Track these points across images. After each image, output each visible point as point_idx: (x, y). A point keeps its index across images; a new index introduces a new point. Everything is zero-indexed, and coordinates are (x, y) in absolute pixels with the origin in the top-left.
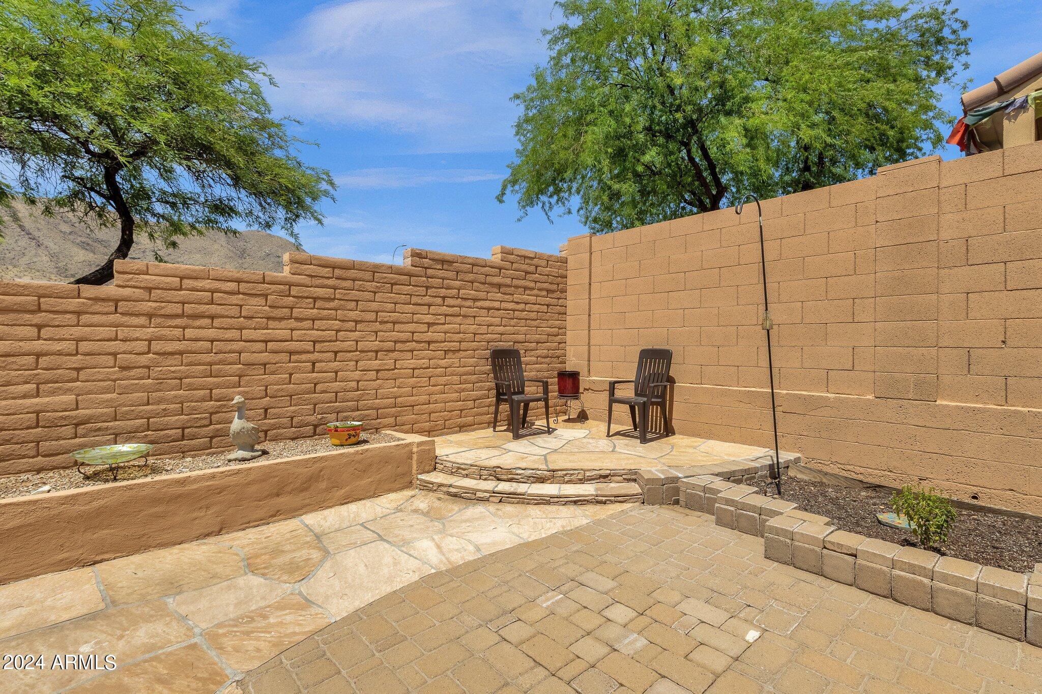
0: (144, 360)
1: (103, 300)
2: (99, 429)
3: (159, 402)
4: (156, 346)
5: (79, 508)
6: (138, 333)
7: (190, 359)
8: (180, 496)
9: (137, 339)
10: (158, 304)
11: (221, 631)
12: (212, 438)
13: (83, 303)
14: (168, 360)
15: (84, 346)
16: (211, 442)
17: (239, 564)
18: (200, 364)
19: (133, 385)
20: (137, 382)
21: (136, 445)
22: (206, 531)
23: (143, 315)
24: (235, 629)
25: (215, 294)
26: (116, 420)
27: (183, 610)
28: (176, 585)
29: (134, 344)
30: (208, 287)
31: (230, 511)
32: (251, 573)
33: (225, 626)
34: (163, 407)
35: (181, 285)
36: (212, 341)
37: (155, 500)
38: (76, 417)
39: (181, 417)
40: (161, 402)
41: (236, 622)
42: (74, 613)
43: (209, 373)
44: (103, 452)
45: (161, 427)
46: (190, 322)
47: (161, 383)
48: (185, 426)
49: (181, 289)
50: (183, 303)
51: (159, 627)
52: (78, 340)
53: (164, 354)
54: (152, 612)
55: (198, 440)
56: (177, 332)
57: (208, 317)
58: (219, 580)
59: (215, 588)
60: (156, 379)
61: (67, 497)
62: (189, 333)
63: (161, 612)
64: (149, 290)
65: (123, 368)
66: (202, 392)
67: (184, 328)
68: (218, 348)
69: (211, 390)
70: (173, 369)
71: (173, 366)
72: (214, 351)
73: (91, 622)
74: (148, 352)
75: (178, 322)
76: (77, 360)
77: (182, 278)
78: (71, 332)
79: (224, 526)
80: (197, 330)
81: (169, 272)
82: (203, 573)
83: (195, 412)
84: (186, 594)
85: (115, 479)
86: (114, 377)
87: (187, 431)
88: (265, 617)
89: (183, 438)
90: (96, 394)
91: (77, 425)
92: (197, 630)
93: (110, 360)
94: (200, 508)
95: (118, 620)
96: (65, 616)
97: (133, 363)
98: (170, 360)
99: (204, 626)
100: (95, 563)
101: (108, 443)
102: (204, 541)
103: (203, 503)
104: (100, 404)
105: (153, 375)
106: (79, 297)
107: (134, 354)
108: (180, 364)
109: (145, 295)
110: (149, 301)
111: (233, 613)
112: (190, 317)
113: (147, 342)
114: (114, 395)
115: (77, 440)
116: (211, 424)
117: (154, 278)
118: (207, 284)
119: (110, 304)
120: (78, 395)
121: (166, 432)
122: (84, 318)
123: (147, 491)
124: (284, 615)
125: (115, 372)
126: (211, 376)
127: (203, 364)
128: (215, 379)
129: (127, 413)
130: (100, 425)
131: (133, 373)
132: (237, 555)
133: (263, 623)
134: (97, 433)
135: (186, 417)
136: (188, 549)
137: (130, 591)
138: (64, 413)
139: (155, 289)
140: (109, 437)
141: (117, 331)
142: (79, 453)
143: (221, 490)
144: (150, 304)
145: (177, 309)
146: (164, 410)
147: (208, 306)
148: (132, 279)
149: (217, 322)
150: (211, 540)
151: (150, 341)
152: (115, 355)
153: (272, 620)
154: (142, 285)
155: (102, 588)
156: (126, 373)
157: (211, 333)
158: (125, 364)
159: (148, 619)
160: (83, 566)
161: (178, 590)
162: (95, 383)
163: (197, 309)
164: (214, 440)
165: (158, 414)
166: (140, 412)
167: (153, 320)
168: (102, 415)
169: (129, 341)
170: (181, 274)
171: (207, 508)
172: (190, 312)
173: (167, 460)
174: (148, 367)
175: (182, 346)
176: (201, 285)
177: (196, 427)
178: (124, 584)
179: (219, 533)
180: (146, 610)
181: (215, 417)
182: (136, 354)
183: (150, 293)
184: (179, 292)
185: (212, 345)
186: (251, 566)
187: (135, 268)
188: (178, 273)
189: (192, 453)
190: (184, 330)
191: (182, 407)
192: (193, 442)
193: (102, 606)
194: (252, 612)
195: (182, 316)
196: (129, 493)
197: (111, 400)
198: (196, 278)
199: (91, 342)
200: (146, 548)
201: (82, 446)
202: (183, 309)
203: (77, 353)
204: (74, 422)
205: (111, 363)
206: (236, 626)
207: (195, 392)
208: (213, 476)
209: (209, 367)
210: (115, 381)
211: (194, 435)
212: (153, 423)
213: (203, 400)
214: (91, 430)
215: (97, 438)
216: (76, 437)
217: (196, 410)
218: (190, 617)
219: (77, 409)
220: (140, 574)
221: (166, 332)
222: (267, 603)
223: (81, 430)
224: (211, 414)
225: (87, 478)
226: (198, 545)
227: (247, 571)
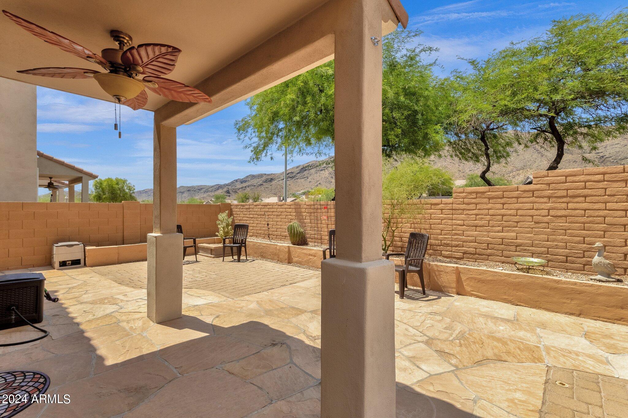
0: (546, 219)
1: (528, 191)
2: (525, 250)
3: (554, 241)
4: (552, 212)
5: (511, 280)
6: (543, 206)
7: (570, 220)
8: (556, 288)
9: (543, 209)
10: (553, 191)
11: (552, 349)
12: (584, 265)
13: (519, 193)
14: (558, 220)
15: (520, 212)
16: (584, 267)
17: (581, 332)
18: (577, 223)
19: (540, 231)
20: (542, 229)
21: (540, 260)
22: (571, 312)
23: (546, 197)
24: (559, 351)
25: (587, 183)
26: (533, 247)
27: (541, 335)
28: (545, 326)
29: (541, 211)
30: (582, 179)
31: (586, 306)
32: (584, 338)
33: (556, 348)
34: (556, 244)
35: (566, 180)
36: (585, 210)
37: (544, 287)
38: (516, 243)
39: (565, 250)
40: (555, 241)
41: (562, 350)
42: (503, 317)
43: (583, 228)
44: (526, 260)
45: (554, 254)
46: (571, 200)
47: (555, 231)
48: (568, 255)
49: (566, 182)
50: (567, 190)
51: (529, 335)
52: (517, 210)
53: (556, 216)
54: (529, 330)
55: (576, 265)
56: (564, 205)
57: (582, 196)
58: (565, 333)
59: (561, 335)
60: (552, 229)
61: (507, 274)
62: (571, 205)
63: (533, 331)
64: (549, 184)
65: (536, 223)
66: (579, 238)
67: (568, 203)
68: (589, 214)
69: (584, 238)
70: (561, 224)
71: (561, 223)
72: (586, 216)
73: (507, 322)
74: (548, 216)
75: (564, 200)
76: (516, 218)
77: (566, 177)
78: (515, 206)
79: (582, 313)
80: (575, 204)
81: (559, 175)
82: (560, 327)
83: (574, 249)
84: (546, 330)
85: (528, 272)
86: (532, 227)
87: (569, 258)
88: (577, 355)
89: (567, 262)
90: (524, 233)
91: (517, 246)
92: (543, 343)
93: (530, 219)
94: (567, 298)
95: (516, 326)
96: (500, 316)
97: (541, 220)
98: (560, 220)
99: (546, 343)
100: (517, 305)
101: (528, 256)
102: (569, 316)
103: (569, 296)
104: (526, 238)
105: (550, 227)
106: (518, 191)
107: (541, 216)
108: (565, 222)
109: (547, 187)
110: (549, 190)
111: (563, 346)
112: (571, 197)
113: (547, 211)
114: (532, 235)
115: (517, 253)
116: (584, 257)
117: (551, 178)
118: (582, 178)
119: (531, 193)
120: (517, 233)
121: (557, 257)
122: (520, 200)
123: (539, 281)
124: (588, 360)
125: (532, 225)
126: (584, 230)
127: (579, 223)
128: (587, 232)
129: (537, 244)
130: (526, 248)
131: (540, 225)
132: (583, 328)
133: (575, 357)
134: (524, 251)
135: (569, 251)
136: (559, 316)
137: (525, 319)
138: (512, 240)
139: (552, 184)
140: (529, 254)
141: (533, 205)
142: (516, 258)
143: (581, 293)
144: (549, 191)
145: (564, 193)
146: (556, 245)
147: (582, 190)
148: (540, 180)
149: (588, 199)
150: (574, 317)
151: (549, 210)
152: (532, 216)
153: (580, 358)
154: (545, 182)
155: (516, 314)
156: (537, 225)
157: (585, 205)
158: (537, 221)
159: (526, 330)
160: (513, 305)
161: (544, 328)
162: (524, 229)
163: (576, 192)
164: (586, 267)
165: (553, 247)
166: (544, 245)
167: (550, 199)
168: (527, 243)
169: (539, 210)
170: (566, 174)
171: (572, 300)
172: (571, 194)
173: (558, 271)
174: (548, 223)
175: (566, 213)
176: (578, 179)
177: (575, 257)
178: (525, 316)
179: (579, 315)
180: (527, 328)
181: (586, 254)
182: (542, 216)
183: (549, 186)
184: (565, 184)
185: (585, 212)
186: (586, 335)
187: (542, 175)
188: (564, 174)
189: (572, 271)
190: (568, 204)
191: (566, 245)
192: (573, 265)
193: (513, 319)
194: (573, 351)
195: (567, 196)
196: (531, 279)
197: (531, 237)
198: (575, 175)
199: (522, 210)
200: (539, 308)
201: (519, 256)
202: (567, 193)
203: (517, 215)
204: (516, 245)
205: (531, 220)
206: (560, 351)
207: (574, 238)
208: (575, 284)
209: (583, 225)
210: (532, 228)
211: (573, 262)
212: (550, 250)
213: (579, 243)
214: (522, 249)
215: (525, 254)
216: (516, 251)
217: (574, 248)
218: (543, 338)
219: (517, 239)
220: (532, 316)
221: (557, 205)
222: (584, 352)
223: (518, 248)
224: (584, 251)
225: (518, 269)
226: (565, 316)
227: (583, 336)
